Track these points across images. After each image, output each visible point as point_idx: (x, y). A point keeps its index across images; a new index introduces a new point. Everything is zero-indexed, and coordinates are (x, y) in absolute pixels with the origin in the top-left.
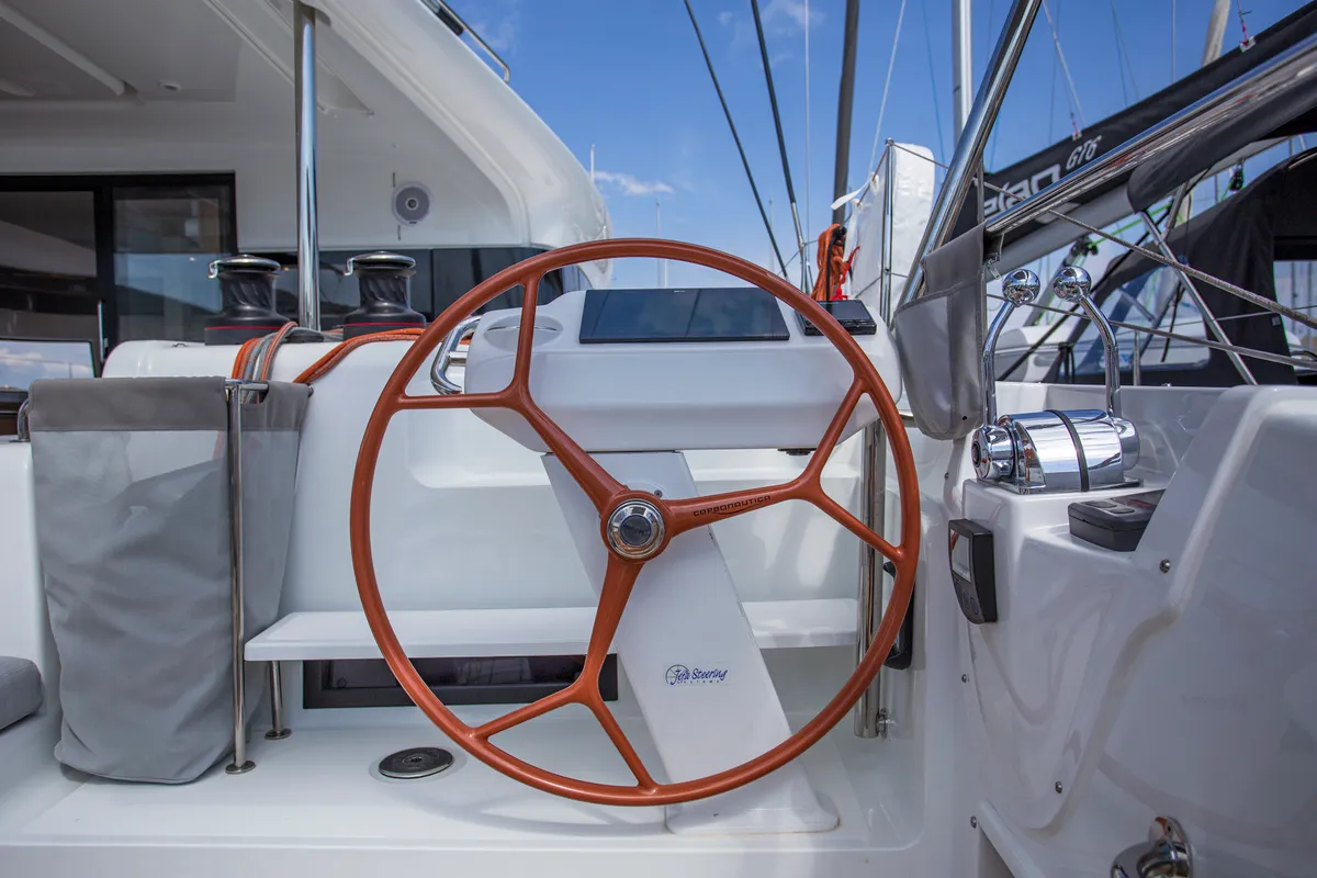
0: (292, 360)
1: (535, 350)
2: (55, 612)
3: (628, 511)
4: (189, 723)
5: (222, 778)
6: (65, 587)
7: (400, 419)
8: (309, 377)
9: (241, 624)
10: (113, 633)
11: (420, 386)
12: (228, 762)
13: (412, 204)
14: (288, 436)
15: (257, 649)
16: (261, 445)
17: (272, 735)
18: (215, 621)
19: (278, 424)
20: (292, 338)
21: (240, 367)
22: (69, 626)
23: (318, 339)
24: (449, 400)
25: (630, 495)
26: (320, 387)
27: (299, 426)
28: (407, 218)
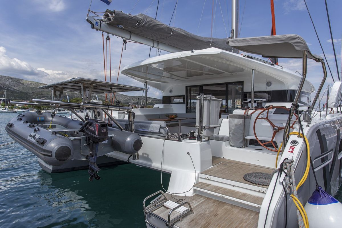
0: (250, 112)
1: (269, 114)
2: (230, 133)
3: (275, 128)
4: (240, 143)
5: (242, 148)
6: (231, 131)
7: (258, 119)
8: (251, 114)
9: (244, 136)
10: (235, 135)
11: (260, 117)
12: (242, 147)
13: (269, 84)
14: (249, 119)
15: (246, 138)
16: (247, 120)
17: (246, 147)
18: (242, 135)
19: (248, 118)
20: (250, 110)
21: (245, 112)
22: (231, 134)
23: (253, 110)
24: (262, 118)
25: (275, 126)
26: (252, 115)
27: (250, 118)
28: (268, 86)
